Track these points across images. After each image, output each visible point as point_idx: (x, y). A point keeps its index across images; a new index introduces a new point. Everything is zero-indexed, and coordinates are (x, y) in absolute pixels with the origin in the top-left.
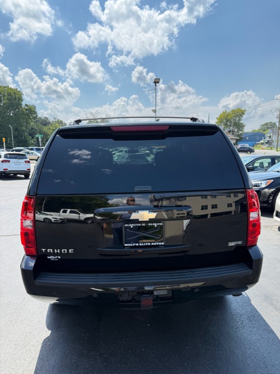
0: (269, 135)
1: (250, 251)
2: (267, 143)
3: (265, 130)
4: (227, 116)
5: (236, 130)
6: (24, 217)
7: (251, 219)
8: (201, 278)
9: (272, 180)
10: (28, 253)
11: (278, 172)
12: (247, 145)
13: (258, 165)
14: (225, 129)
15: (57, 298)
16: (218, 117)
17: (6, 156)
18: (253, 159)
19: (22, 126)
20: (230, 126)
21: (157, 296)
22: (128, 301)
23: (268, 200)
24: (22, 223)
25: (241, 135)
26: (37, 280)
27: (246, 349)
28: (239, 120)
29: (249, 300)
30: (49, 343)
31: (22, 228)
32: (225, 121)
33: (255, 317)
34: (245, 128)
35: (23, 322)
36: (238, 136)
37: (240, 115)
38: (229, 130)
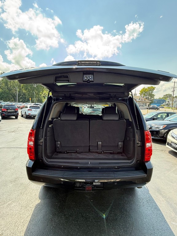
0: (168, 101)
1: (146, 164)
2: (167, 105)
3: (165, 98)
4: (145, 90)
5: (150, 98)
6: (30, 140)
7: (147, 147)
8: (118, 177)
9: (166, 125)
10: (31, 159)
11: (170, 121)
12: (156, 106)
13: (160, 117)
14: (144, 97)
15: (45, 183)
16: (140, 90)
17: (30, 107)
18: (156, 114)
19: (40, 92)
20: (147, 95)
21: (95, 186)
22: (79, 187)
23: (164, 136)
24: (28, 143)
25: (153, 100)
26: (34, 173)
27: (143, 218)
28: (152, 92)
29: (148, 191)
30: (39, 207)
31: (28, 145)
32: (144, 93)
33: (151, 200)
34: (155, 96)
35: (27, 194)
36: (151, 100)
37: (152, 90)
38: (146, 97)
